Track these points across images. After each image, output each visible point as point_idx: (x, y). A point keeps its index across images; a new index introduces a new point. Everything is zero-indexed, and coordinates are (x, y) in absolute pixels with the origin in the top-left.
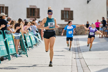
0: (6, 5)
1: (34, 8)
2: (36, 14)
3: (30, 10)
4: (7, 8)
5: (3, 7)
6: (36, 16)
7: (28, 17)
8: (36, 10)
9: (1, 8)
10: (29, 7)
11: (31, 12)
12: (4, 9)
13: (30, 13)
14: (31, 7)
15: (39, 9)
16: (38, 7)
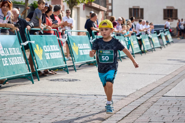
0: (141, 7)
1: (172, 8)
2: (174, 15)
3: (167, 11)
4: (142, 10)
5: (138, 9)
6: (174, 17)
7: (165, 19)
8: (174, 11)
9: (137, 10)
10: (165, 8)
11: (168, 13)
12: (140, 11)
13: (167, 15)
14: (168, 8)
15: (176, 10)
16: (176, 8)
